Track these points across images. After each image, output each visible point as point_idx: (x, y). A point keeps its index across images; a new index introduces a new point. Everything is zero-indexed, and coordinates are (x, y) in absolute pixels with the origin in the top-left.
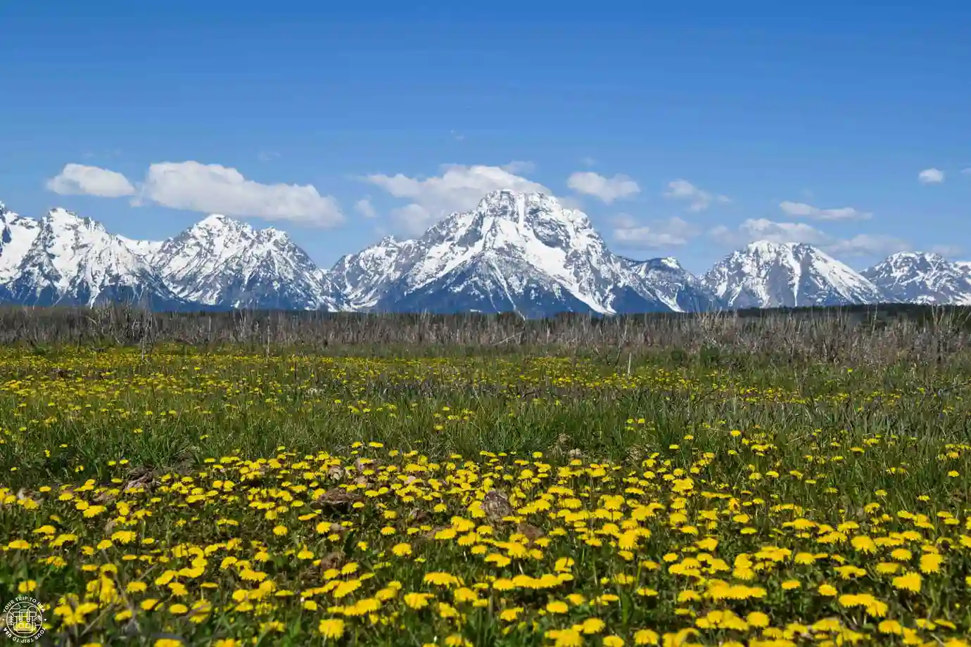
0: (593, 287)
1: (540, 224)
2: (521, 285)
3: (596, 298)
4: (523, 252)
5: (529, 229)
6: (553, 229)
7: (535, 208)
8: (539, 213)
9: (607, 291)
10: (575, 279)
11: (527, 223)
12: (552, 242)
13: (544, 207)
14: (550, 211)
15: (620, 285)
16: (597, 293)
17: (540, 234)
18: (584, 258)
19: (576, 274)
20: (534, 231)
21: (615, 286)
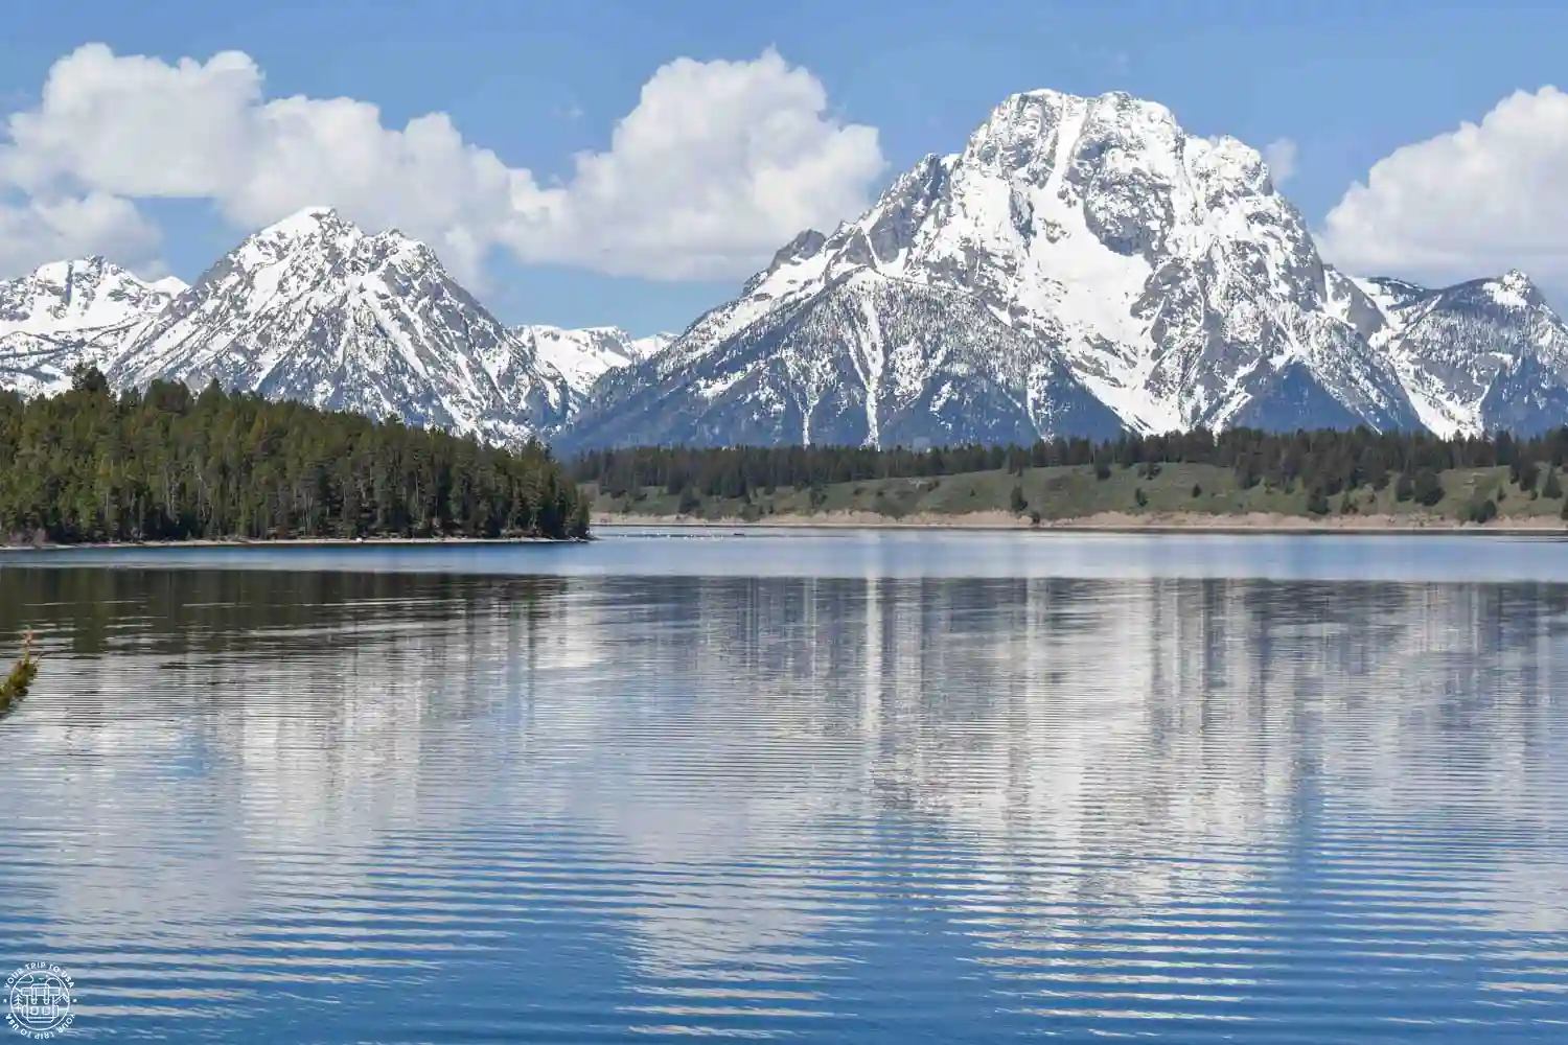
0: (1193, 374)
1: (1104, 186)
2: (922, 368)
3: (1189, 406)
4: (1010, 270)
5: (1070, 204)
6: (1134, 199)
7: (1096, 138)
8: (1108, 156)
9: (1231, 384)
10: (1153, 346)
11: (1068, 185)
12: (1126, 239)
13: (1126, 134)
14: (1141, 146)
15: (1278, 362)
16: (1199, 390)
17: (1101, 216)
18: (1191, 284)
19: (1158, 332)
20: (1086, 210)
21: (1264, 364)
